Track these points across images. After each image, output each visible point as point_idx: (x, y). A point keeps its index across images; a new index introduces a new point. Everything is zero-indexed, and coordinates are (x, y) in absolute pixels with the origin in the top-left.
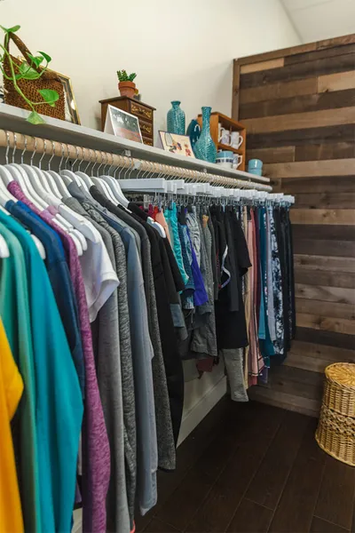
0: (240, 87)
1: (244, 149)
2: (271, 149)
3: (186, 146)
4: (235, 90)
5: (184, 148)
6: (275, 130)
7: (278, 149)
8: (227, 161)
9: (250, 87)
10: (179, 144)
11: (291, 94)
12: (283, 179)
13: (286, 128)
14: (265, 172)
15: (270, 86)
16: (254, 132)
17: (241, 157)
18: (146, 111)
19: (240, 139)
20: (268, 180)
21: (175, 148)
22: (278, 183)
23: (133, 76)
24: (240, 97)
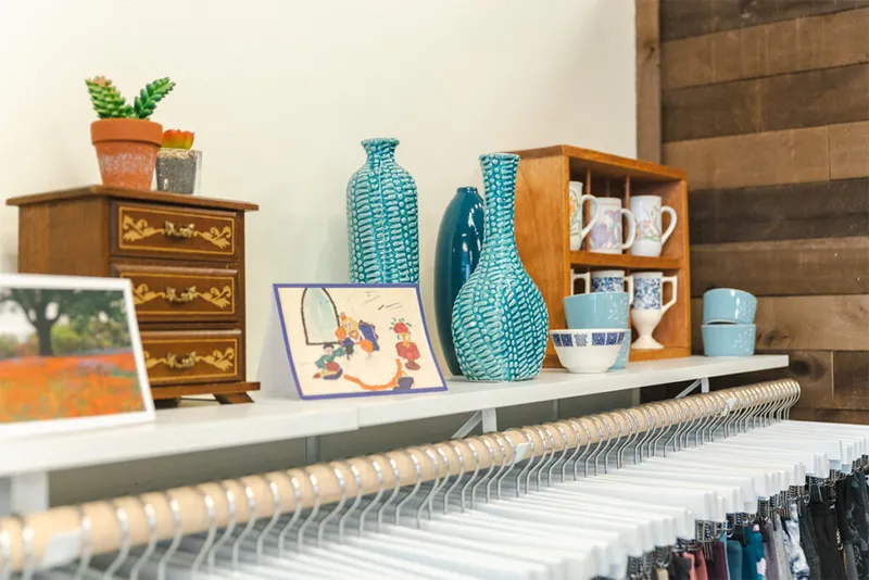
0: (663, 37)
1: (682, 251)
2: (786, 244)
3: (400, 328)
4: (644, 45)
5: (388, 339)
6: (796, 177)
7: (814, 245)
8: (599, 340)
9: (699, 33)
10: (367, 330)
11: (845, 55)
12: (838, 353)
13: (838, 172)
14: (768, 329)
15: (768, 29)
16: (718, 186)
17: (674, 279)
18: (203, 226)
19: (666, 218)
20: (782, 361)
21: (348, 347)
22: (820, 371)
23: (155, 92)
24: (663, 67)
